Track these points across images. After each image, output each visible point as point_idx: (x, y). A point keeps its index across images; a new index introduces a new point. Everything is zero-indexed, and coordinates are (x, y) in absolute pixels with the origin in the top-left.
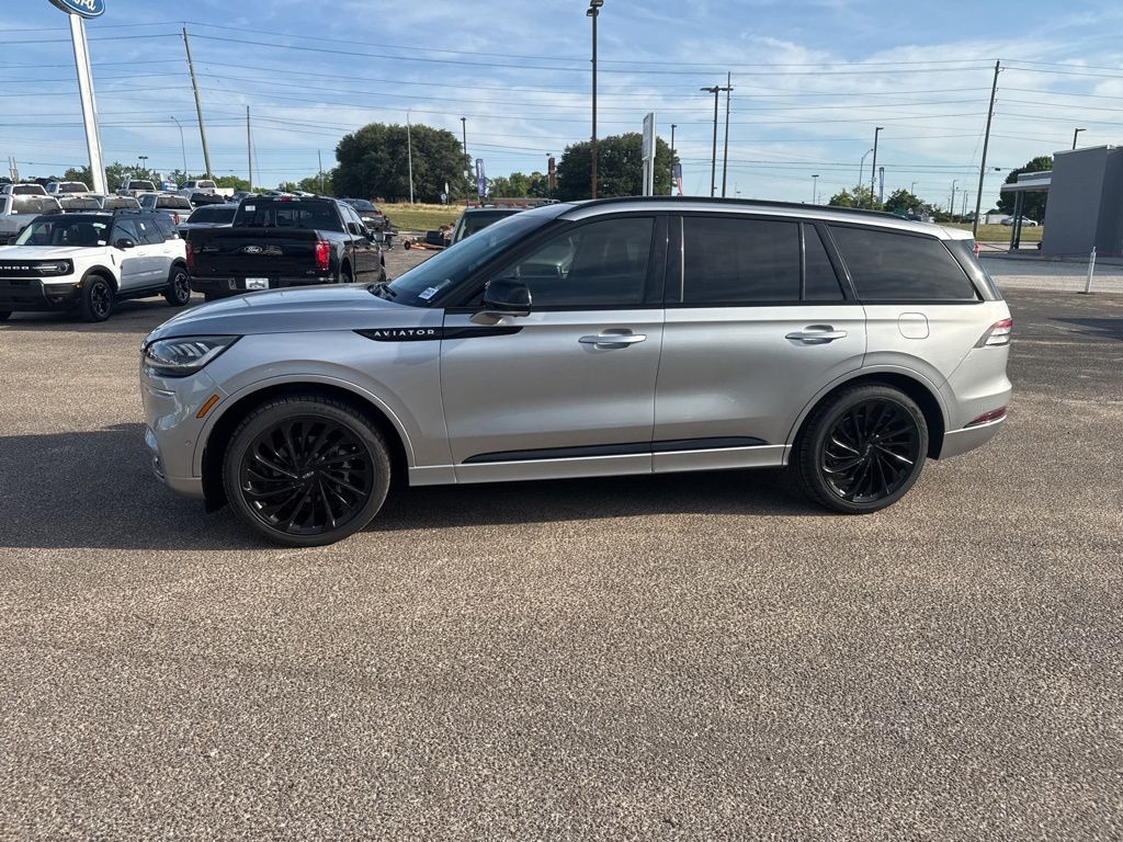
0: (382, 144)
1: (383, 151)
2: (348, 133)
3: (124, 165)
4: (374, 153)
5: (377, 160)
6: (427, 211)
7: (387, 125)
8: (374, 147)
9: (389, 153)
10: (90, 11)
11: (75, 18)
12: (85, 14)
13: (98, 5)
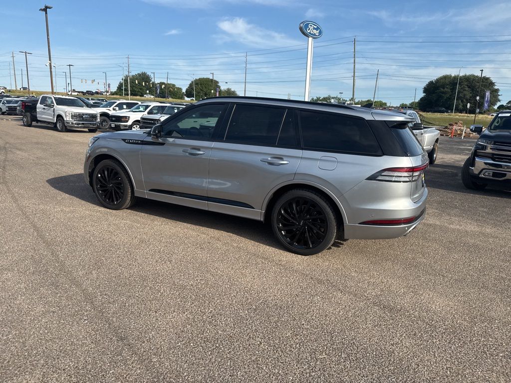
0: (448, 85)
1: (447, 88)
2: (431, 80)
3: (332, 96)
4: (442, 89)
5: (443, 93)
6: (461, 117)
7: (453, 75)
8: (443, 86)
9: (451, 89)
10: (316, 36)
11: (310, 39)
12: (314, 37)
13: (320, 33)
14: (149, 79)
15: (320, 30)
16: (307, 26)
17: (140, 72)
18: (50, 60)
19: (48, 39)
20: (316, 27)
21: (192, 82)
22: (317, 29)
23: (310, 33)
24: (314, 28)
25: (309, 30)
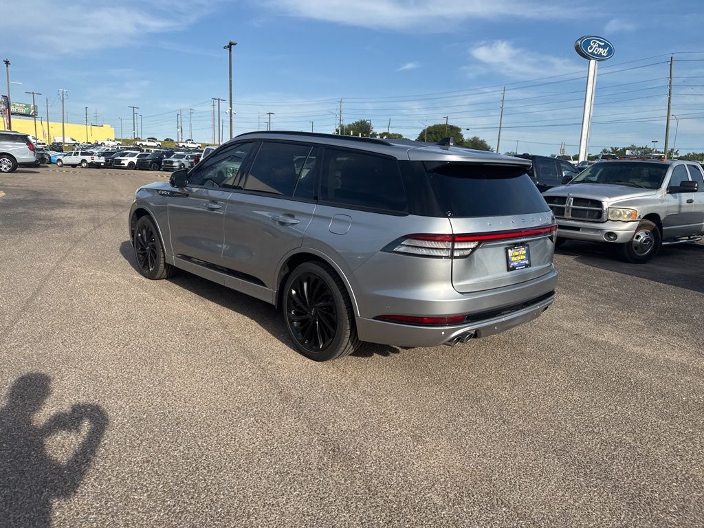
10: (604, 56)
11: (593, 62)
12: (599, 58)
13: (610, 52)
14: (369, 129)
15: (610, 47)
16: (587, 43)
17: (358, 120)
18: (231, 106)
19: (230, 81)
20: (603, 44)
21: (424, 131)
22: (604, 47)
23: (592, 53)
24: (600, 46)
25: (590, 49)
